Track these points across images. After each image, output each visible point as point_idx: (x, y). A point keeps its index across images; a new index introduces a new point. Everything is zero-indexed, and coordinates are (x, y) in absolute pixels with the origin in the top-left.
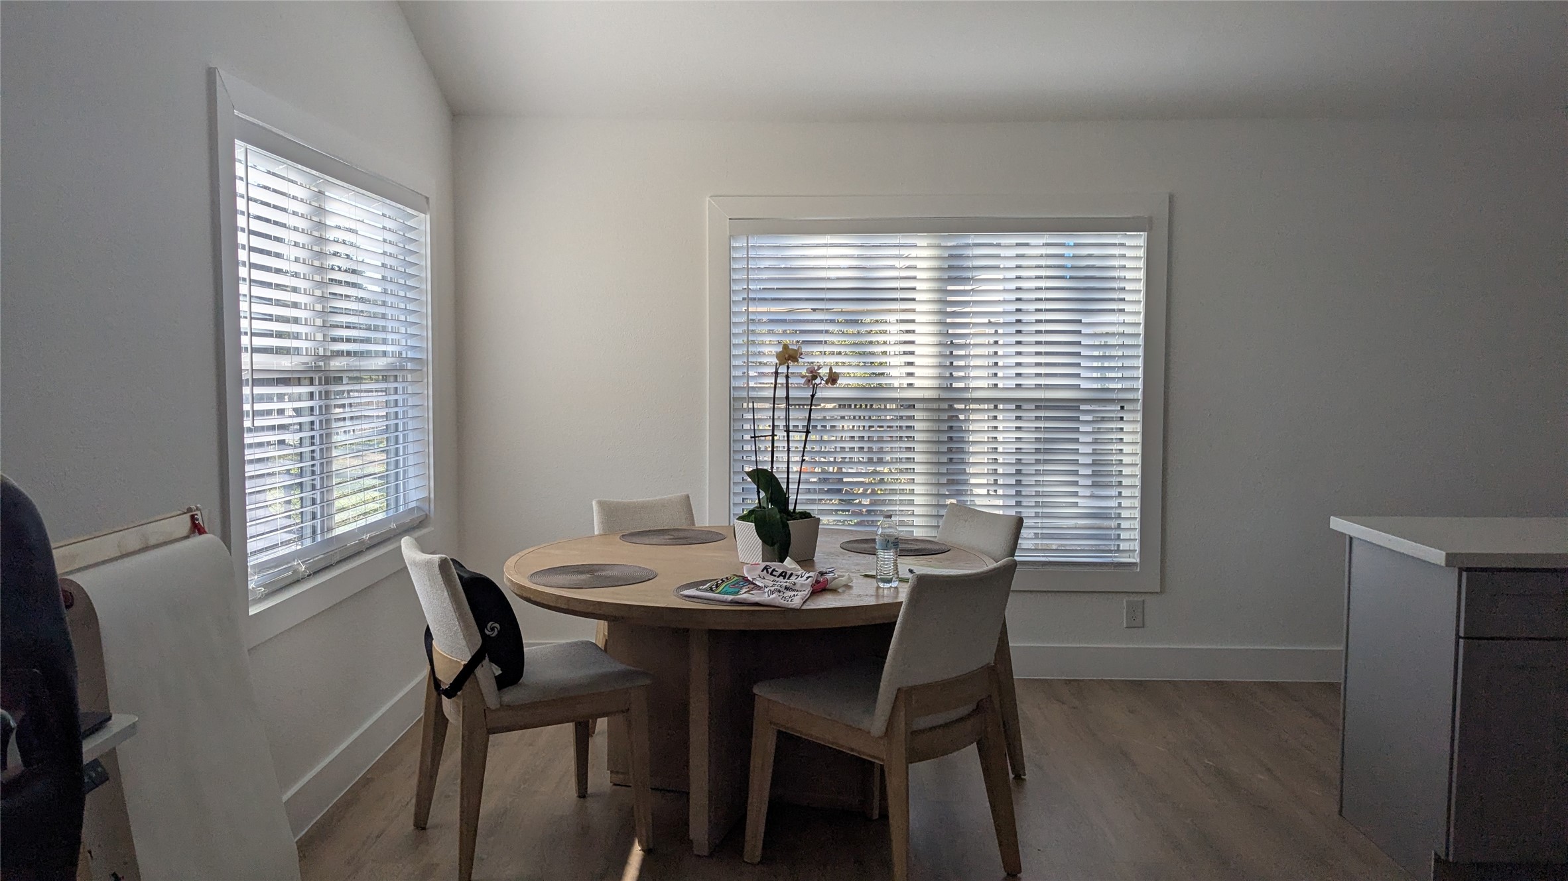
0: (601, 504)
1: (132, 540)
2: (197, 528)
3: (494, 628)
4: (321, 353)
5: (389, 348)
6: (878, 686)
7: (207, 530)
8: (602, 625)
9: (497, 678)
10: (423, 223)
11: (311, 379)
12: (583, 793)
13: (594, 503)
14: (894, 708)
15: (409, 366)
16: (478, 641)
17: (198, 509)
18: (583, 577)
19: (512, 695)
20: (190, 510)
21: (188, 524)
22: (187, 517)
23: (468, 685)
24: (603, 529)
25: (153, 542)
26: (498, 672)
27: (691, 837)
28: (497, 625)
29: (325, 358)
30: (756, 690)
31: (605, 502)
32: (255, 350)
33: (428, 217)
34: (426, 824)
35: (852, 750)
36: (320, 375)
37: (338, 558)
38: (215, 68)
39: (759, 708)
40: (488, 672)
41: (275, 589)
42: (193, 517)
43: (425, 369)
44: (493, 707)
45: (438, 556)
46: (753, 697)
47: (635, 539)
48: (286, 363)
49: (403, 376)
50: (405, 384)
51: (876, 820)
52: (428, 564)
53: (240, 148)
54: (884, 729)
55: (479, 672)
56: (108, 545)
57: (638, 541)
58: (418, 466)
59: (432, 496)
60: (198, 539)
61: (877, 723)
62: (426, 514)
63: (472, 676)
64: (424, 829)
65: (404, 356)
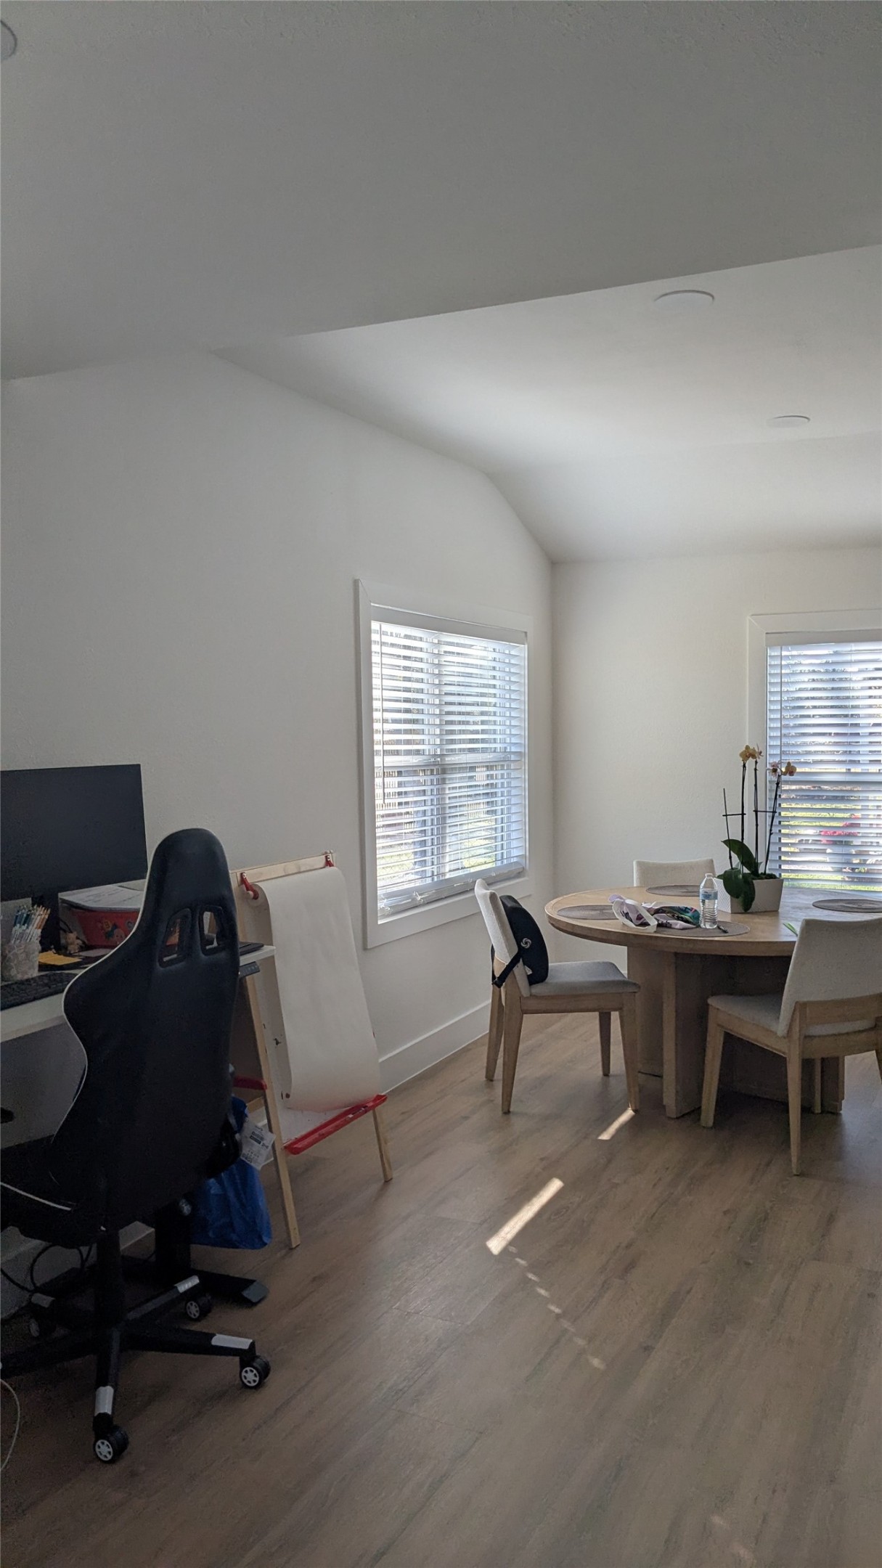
0: (639, 864)
1: (291, 867)
2: (328, 864)
3: (527, 943)
4: (439, 753)
5: (497, 746)
6: (781, 999)
7: (335, 865)
8: (623, 950)
9: (529, 977)
10: (520, 652)
11: (432, 771)
12: (606, 1073)
13: (634, 863)
14: (792, 1019)
15: (513, 757)
16: (516, 950)
17: (330, 853)
18: (593, 913)
19: (538, 989)
20: (326, 853)
21: (324, 861)
22: (324, 857)
23: (508, 980)
24: (640, 883)
25: (302, 870)
26: (530, 972)
27: (664, 1103)
28: (529, 941)
29: (442, 756)
30: (710, 1001)
31: (644, 862)
32: (386, 753)
33: (526, 646)
34: (493, 1076)
35: (768, 1046)
36: (437, 767)
37: (446, 895)
38: (359, 580)
39: (712, 1014)
40: (521, 971)
41: (397, 910)
42: (326, 857)
43: (523, 760)
44: (525, 996)
45: (489, 891)
46: (708, 1005)
47: (657, 892)
48: (413, 760)
49: (508, 765)
50: (508, 771)
51: (818, 1114)
52: (485, 895)
53: (375, 625)
54: (786, 1031)
55: (516, 970)
56: (278, 869)
57: (661, 893)
58: (517, 832)
59: (528, 854)
60: (328, 869)
61: (781, 1027)
62: (523, 868)
63: (512, 972)
64: (492, 1081)
65: (508, 750)
